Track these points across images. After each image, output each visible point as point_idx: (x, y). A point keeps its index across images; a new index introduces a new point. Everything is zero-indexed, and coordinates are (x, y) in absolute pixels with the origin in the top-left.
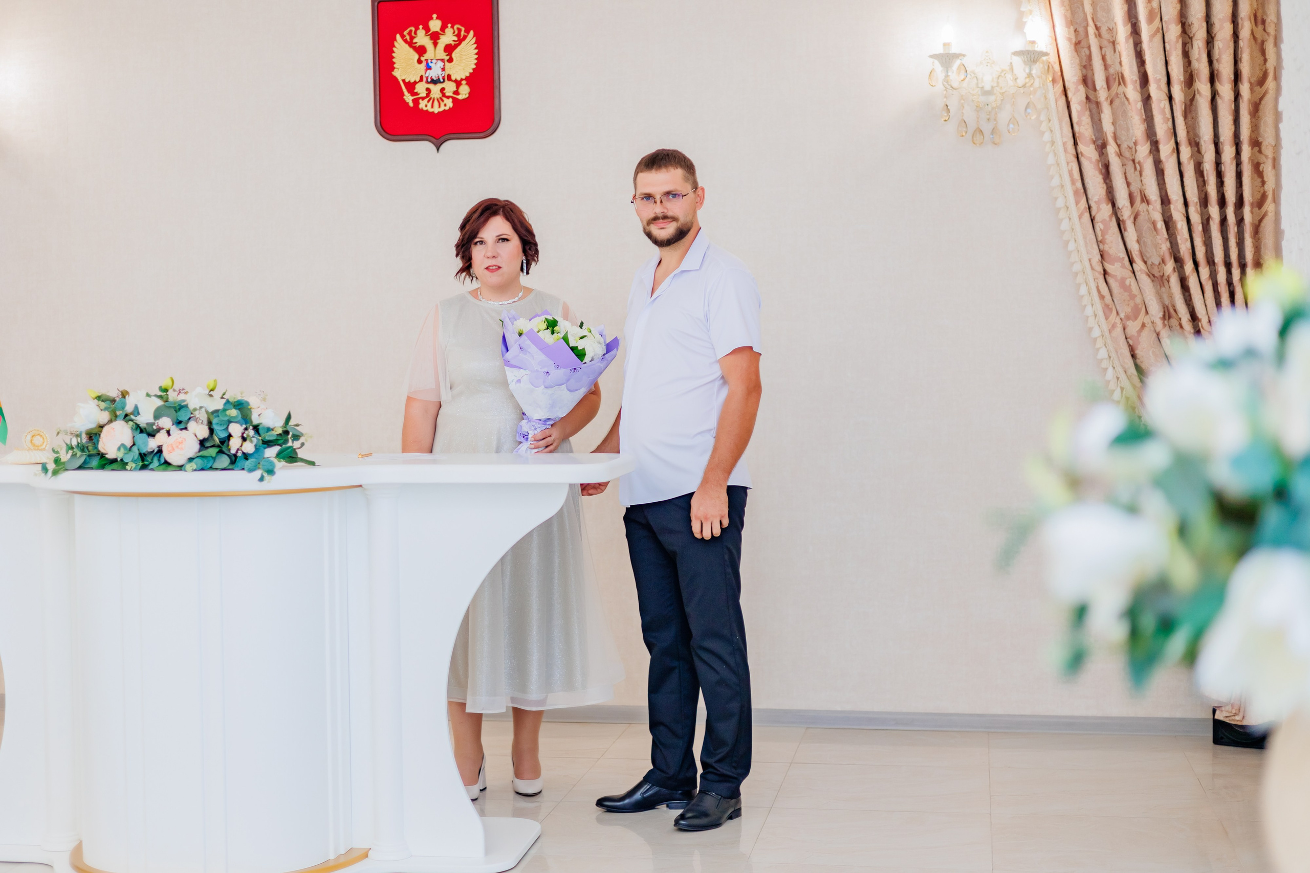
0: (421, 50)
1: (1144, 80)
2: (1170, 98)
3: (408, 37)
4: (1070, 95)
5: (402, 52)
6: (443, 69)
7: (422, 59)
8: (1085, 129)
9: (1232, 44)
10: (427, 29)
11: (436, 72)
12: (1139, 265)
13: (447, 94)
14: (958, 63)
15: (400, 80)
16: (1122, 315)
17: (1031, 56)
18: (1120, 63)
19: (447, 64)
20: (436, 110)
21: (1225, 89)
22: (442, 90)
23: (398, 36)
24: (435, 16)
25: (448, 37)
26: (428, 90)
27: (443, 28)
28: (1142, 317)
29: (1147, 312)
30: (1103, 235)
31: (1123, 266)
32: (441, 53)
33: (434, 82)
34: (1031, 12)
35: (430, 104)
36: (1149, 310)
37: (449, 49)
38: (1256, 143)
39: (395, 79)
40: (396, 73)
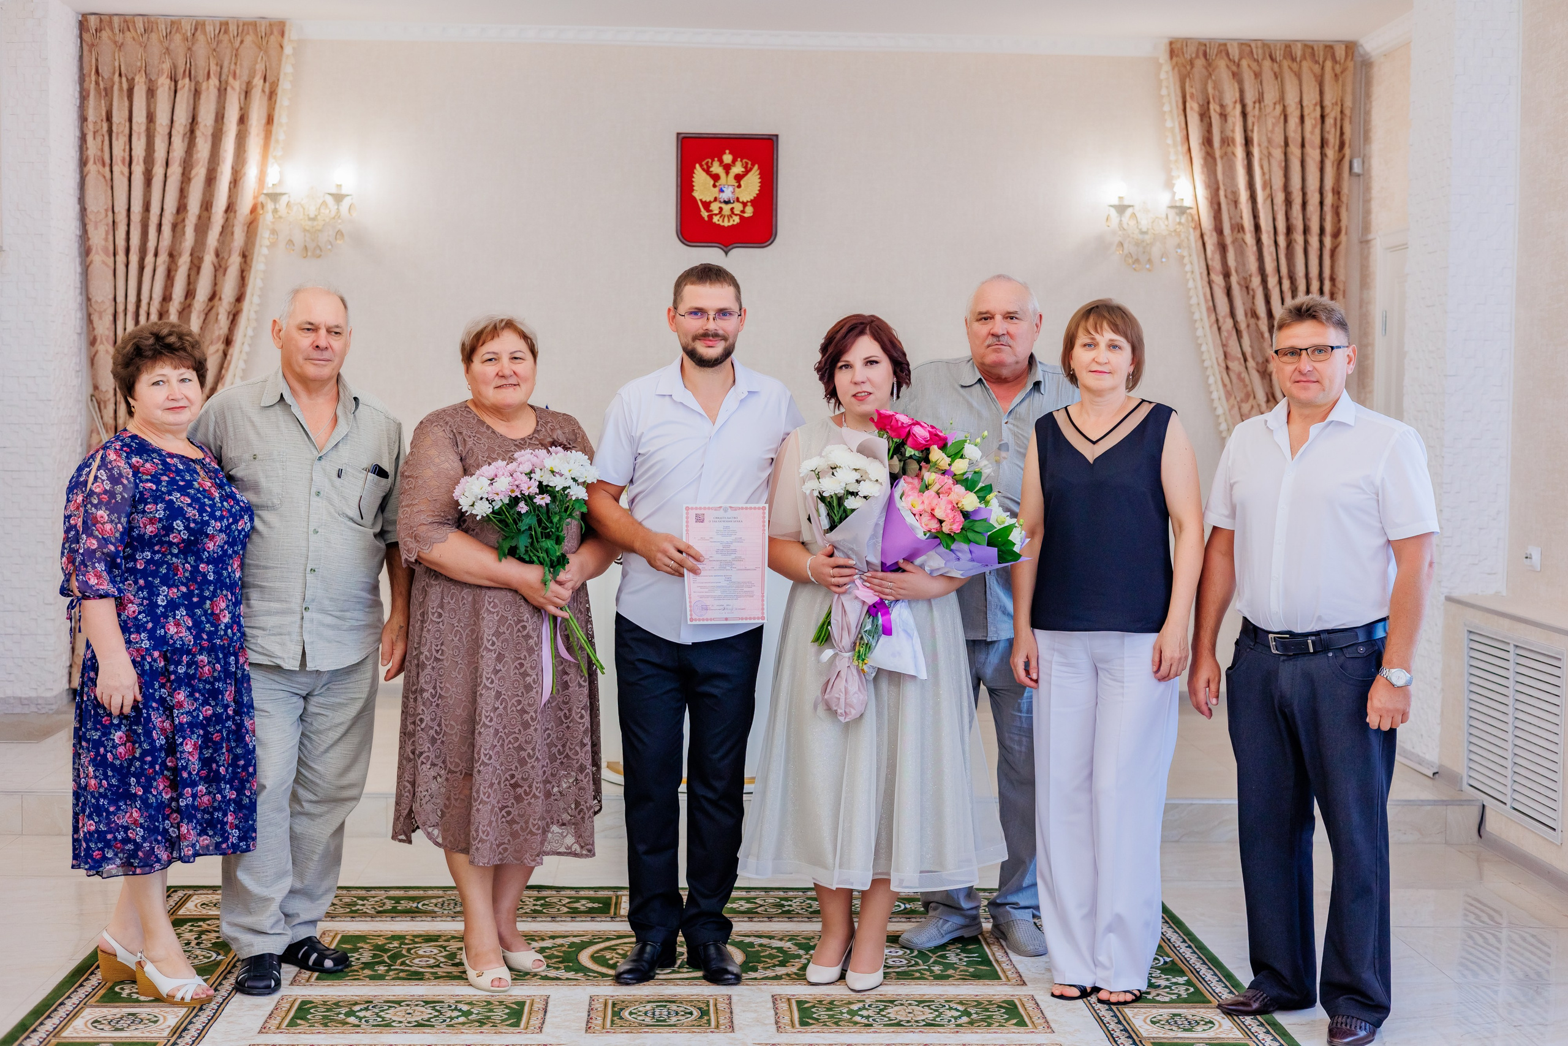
0: (716, 178)
1: (1257, 228)
2: (1276, 242)
3: (705, 167)
4: (1206, 238)
5: (700, 177)
6: (733, 192)
7: (717, 184)
8: (1216, 264)
9: (1319, 208)
10: (721, 161)
11: (727, 194)
12: (1251, 363)
13: (736, 212)
14: (1129, 211)
15: (698, 198)
16: (1238, 399)
17: (1182, 210)
18: (1241, 217)
19: (737, 189)
20: (726, 224)
21: (1314, 241)
22: (732, 209)
23: (697, 166)
24: (727, 151)
25: (738, 169)
26: (721, 209)
27: (734, 161)
28: (1251, 400)
29: (1255, 397)
30: (1227, 341)
31: (1240, 364)
32: (731, 179)
33: (727, 202)
34: (1179, 177)
35: (721, 220)
36: (1257, 397)
37: (739, 178)
38: (1333, 279)
39: (694, 199)
40: (696, 194)
